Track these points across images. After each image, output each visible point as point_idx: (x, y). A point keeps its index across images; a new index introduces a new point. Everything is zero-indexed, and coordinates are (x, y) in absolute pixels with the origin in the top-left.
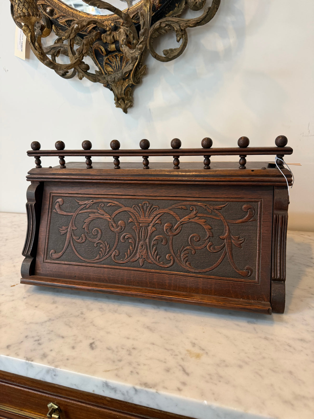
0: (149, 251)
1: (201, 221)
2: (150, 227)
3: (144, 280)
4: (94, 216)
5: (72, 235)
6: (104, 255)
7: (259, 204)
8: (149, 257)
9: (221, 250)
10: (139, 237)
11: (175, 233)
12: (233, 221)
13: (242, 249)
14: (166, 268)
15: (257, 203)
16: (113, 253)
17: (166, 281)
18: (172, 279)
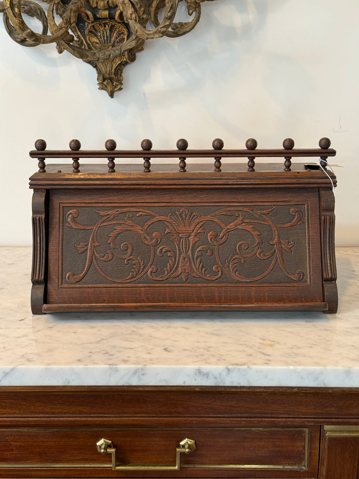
0: (193, 264)
1: (249, 228)
2: (192, 237)
3: (191, 296)
4: (122, 228)
5: (94, 252)
6: (138, 273)
7: (306, 206)
8: (193, 270)
9: (271, 256)
10: (179, 249)
11: (221, 242)
12: (281, 225)
13: (292, 253)
14: (213, 281)
15: (304, 206)
16: (150, 270)
17: (215, 295)
18: (222, 291)
